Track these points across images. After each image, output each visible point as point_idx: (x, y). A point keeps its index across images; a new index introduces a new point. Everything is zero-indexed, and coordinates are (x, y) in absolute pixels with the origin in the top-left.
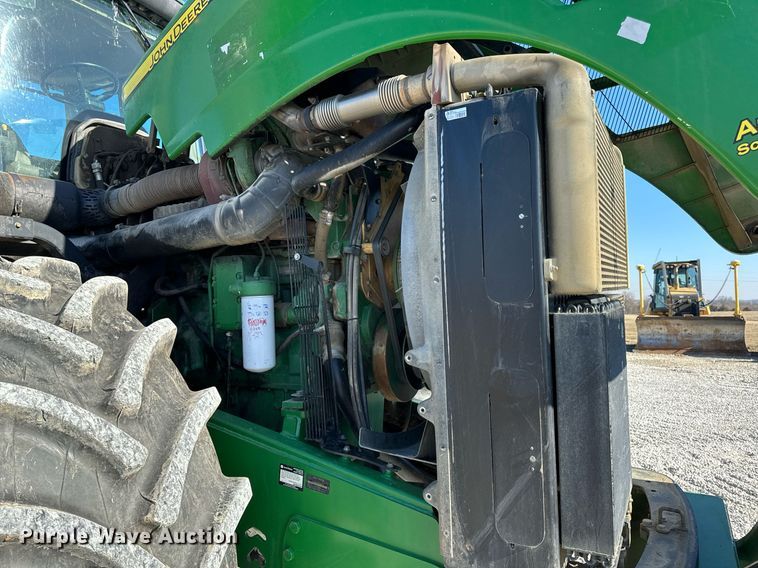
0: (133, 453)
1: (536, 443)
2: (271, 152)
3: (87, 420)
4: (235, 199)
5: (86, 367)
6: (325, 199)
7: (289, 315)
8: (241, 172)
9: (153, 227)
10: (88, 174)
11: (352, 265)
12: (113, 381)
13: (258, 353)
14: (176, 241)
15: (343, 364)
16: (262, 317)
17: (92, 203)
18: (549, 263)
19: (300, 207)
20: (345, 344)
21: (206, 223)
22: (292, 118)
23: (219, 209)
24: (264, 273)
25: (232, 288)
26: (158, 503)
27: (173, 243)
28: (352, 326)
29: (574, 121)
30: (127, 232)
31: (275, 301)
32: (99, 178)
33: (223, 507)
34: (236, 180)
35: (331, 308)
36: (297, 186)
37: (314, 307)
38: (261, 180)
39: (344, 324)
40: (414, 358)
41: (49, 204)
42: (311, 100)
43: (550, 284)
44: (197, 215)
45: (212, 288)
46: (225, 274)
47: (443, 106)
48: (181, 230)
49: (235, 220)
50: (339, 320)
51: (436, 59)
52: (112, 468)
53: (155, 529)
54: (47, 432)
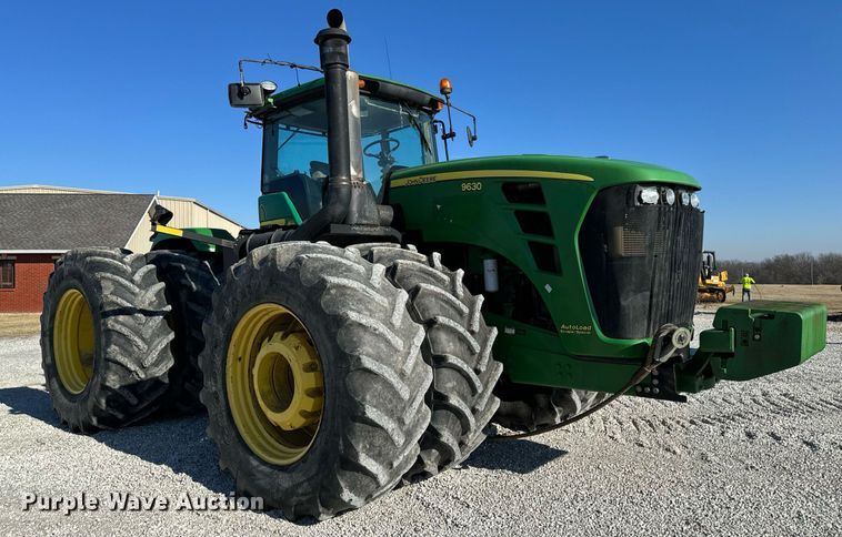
13: (491, 283)
16: (491, 268)
18: (605, 246)
25: (479, 257)
33: (489, 334)
41: (392, 219)
43: (607, 253)
52: (460, 313)
53: (472, 333)
54: (442, 300)
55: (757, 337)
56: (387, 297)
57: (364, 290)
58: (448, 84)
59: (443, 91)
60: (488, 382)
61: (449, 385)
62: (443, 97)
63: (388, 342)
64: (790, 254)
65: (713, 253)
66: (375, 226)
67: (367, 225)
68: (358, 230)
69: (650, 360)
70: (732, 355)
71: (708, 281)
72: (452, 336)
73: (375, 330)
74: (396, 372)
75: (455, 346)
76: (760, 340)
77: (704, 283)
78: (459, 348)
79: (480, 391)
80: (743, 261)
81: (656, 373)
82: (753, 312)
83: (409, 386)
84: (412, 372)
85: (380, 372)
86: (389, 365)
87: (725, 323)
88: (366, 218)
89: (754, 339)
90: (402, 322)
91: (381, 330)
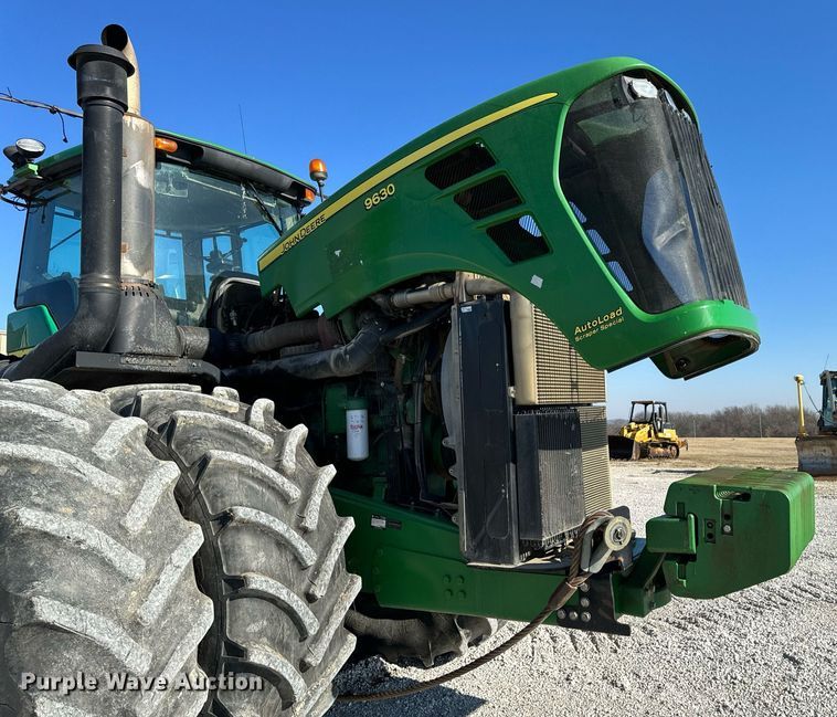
0: (295, 492)
1: (504, 482)
2: (366, 317)
3: (273, 474)
4: (343, 348)
5: (267, 448)
6: (401, 347)
7: (378, 422)
8: (347, 329)
9: (285, 363)
10: (227, 321)
11: (418, 388)
12: (279, 456)
13: (357, 448)
14: (302, 374)
15: (411, 452)
16: (360, 424)
17: (233, 344)
18: (512, 389)
19: (385, 353)
20: (412, 438)
21: (324, 363)
22: (380, 300)
23: (334, 353)
24: (361, 394)
25: (340, 405)
26: (307, 518)
27: (300, 375)
28: (418, 427)
29: (521, 317)
30: (263, 366)
31: (369, 414)
32: (235, 324)
33: (339, 529)
34: (344, 333)
35: (405, 416)
36: (383, 341)
37: (394, 416)
38: (360, 335)
39: (412, 426)
40: (447, 443)
41: (206, 347)
42: (392, 290)
43: (514, 400)
44: (318, 358)
45: (325, 406)
46: (334, 395)
47: (461, 304)
48: (307, 367)
49: (344, 361)
50: (410, 424)
51: (457, 278)
52: (284, 498)
53: (304, 532)
54: (253, 478)
55: (727, 529)
56: (127, 476)
57: (71, 466)
58: (321, 167)
59: (313, 175)
60: (331, 613)
61: (254, 628)
62: (315, 184)
63: (106, 564)
64: (739, 406)
65: (664, 404)
66: (171, 357)
67: (153, 356)
68: (135, 364)
69: (574, 571)
70: (693, 557)
71: (660, 435)
72: (264, 540)
73: (79, 542)
74: (120, 622)
75: (268, 556)
76: (731, 533)
77: (657, 437)
78: (276, 559)
79: (312, 632)
80: (694, 413)
81: (585, 588)
82: (720, 489)
83: (152, 644)
84: (163, 616)
85: (78, 627)
86: (106, 611)
87: (681, 505)
88: (151, 344)
89: (723, 532)
90: (151, 523)
91: (92, 542)
